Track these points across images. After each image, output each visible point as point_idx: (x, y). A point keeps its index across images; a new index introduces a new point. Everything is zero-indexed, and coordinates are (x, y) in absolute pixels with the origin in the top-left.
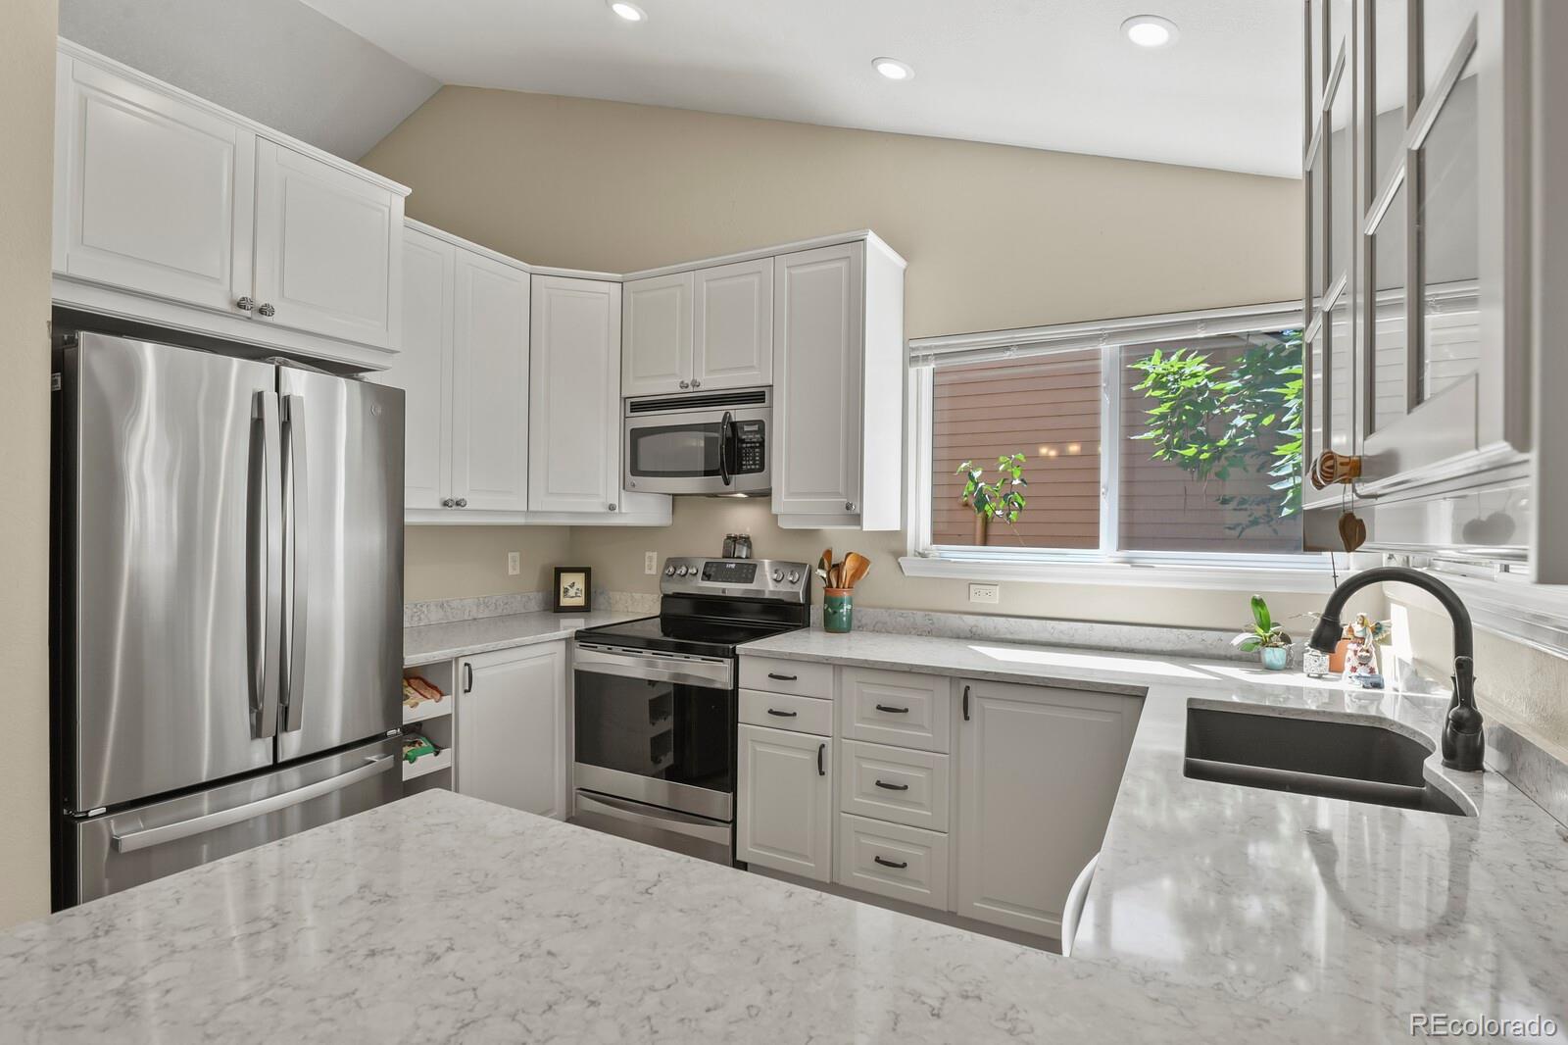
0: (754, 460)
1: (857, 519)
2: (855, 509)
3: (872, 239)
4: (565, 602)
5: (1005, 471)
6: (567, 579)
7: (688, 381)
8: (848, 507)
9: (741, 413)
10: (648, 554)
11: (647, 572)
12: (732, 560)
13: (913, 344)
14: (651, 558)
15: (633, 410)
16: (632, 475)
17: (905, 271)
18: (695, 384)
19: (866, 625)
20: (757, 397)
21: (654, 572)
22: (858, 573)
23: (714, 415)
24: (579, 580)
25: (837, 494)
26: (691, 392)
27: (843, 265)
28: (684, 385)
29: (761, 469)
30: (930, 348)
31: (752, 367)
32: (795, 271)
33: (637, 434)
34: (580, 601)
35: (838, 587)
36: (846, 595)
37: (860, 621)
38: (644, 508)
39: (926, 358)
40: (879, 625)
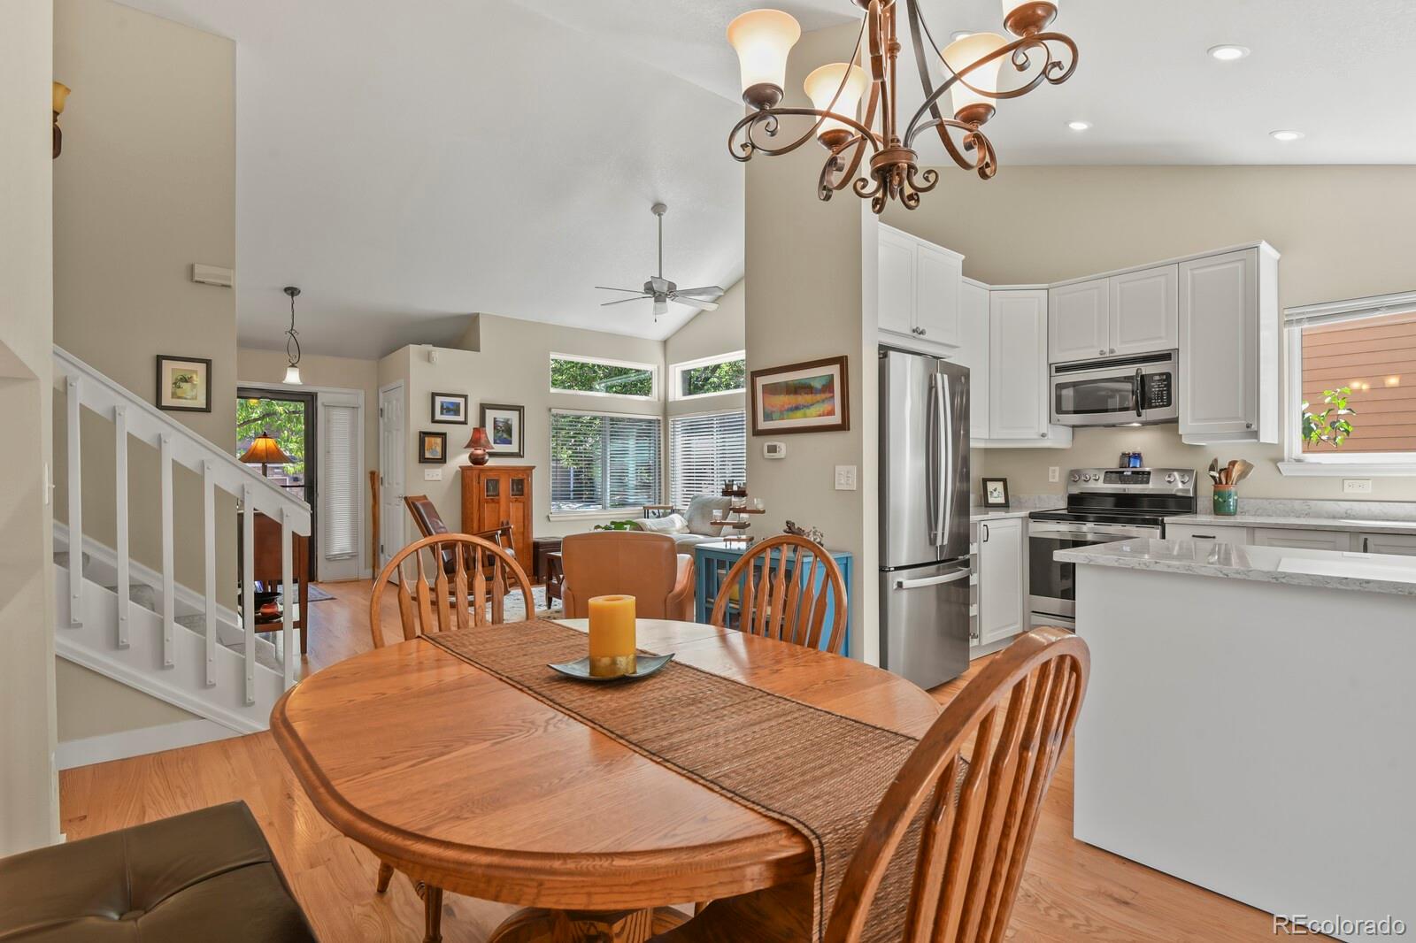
0: (1162, 399)
1: (1255, 434)
2: (1254, 427)
3: (1265, 247)
4: (991, 500)
5: (1330, 403)
6: (991, 486)
7: (1107, 350)
8: (1248, 426)
9: (1148, 369)
10: (1051, 468)
11: (1051, 480)
12: (1128, 469)
13: (1286, 312)
14: (1054, 471)
15: (1056, 372)
16: (1057, 413)
17: (1279, 261)
18: (1112, 351)
19: (1248, 511)
20: (1165, 357)
21: (1057, 479)
22: (1243, 475)
23: (1130, 370)
24: (1000, 486)
25: (1237, 418)
26: (1108, 356)
27: (1240, 265)
28: (1102, 353)
29: (1169, 404)
30: (1303, 313)
31: (1160, 338)
32: (1196, 272)
33: (1060, 387)
34: (1001, 500)
35: (1227, 483)
36: (1232, 489)
37: (1243, 508)
38: (1059, 438)
39: (1299, 321)
40: (1261, 511)
